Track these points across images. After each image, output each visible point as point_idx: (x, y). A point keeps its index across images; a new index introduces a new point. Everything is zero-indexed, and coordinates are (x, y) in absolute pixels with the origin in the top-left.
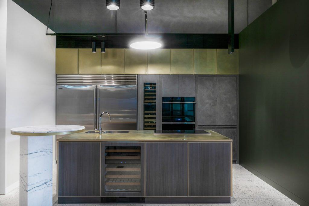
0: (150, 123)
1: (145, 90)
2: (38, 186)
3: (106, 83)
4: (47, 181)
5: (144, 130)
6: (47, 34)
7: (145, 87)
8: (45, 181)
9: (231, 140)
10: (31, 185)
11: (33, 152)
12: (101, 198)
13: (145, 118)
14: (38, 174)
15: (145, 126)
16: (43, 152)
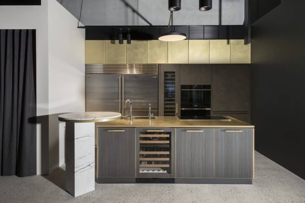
0: (169, 109)
1: (166, 78)
2: (83, 168)
3: (135, 72)
4: (90, 163)
5: (165, 115)
6: (78, 27)
7: (166, 76)
8: (88, 164)
9: (253, 126)
10: (78, 167)
11: (79, 137)
12: (136, 178)
13: (165, 104)
14: (83, 157)
15: (165, 112)
16: (88, 137)
